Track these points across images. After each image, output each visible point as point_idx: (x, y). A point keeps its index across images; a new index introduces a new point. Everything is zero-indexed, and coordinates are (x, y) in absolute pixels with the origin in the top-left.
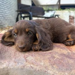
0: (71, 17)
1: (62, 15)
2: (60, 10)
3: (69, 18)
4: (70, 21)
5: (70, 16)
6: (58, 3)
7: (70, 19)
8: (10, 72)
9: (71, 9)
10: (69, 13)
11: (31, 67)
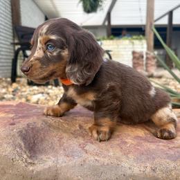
0: (137, 55)
1: (116, 50)
2: (112, 39)
3: (131, 57)
4: (134, 63)
5: (134, 53)
6: (106, 23)
7: (134, 58)
8: (61, 173)
9: (134, 37)
10: (131, 46)
11: (96, 160)
